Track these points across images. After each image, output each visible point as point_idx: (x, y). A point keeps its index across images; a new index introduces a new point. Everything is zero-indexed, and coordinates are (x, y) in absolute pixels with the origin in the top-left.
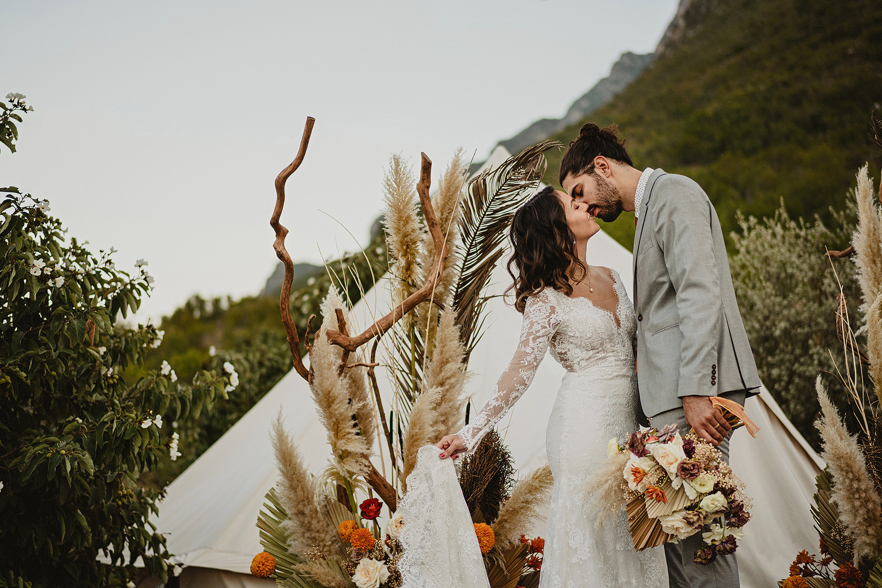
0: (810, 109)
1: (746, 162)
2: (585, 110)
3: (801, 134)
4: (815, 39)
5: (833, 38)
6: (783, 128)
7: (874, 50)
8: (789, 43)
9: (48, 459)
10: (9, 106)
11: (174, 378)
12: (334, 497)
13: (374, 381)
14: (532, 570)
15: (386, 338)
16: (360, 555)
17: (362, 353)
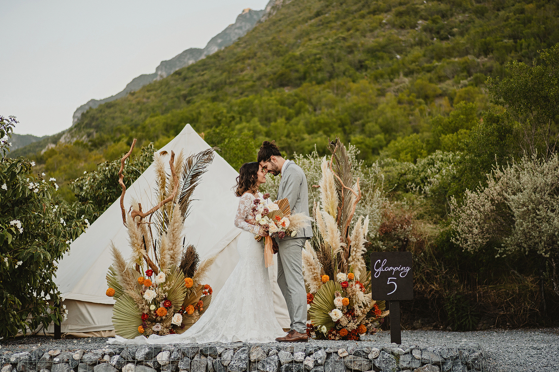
0: (359, 56)
1: (318, 88)
2: (220, 45)
3: (352, 71)
4: (364, 12)
5: (374, 12)
6: (342, 67)
7: (398, 21)
8: (348, 13)
9: (33, 254)
10: (10, 120)
11: (65, 224)
12: (134, 268)
13: (150, 228)
14: (204, 295)
15: (154, 214)
16: (146, 288)
17: (146, 219)
